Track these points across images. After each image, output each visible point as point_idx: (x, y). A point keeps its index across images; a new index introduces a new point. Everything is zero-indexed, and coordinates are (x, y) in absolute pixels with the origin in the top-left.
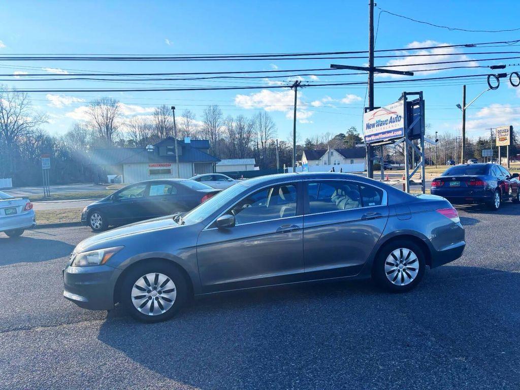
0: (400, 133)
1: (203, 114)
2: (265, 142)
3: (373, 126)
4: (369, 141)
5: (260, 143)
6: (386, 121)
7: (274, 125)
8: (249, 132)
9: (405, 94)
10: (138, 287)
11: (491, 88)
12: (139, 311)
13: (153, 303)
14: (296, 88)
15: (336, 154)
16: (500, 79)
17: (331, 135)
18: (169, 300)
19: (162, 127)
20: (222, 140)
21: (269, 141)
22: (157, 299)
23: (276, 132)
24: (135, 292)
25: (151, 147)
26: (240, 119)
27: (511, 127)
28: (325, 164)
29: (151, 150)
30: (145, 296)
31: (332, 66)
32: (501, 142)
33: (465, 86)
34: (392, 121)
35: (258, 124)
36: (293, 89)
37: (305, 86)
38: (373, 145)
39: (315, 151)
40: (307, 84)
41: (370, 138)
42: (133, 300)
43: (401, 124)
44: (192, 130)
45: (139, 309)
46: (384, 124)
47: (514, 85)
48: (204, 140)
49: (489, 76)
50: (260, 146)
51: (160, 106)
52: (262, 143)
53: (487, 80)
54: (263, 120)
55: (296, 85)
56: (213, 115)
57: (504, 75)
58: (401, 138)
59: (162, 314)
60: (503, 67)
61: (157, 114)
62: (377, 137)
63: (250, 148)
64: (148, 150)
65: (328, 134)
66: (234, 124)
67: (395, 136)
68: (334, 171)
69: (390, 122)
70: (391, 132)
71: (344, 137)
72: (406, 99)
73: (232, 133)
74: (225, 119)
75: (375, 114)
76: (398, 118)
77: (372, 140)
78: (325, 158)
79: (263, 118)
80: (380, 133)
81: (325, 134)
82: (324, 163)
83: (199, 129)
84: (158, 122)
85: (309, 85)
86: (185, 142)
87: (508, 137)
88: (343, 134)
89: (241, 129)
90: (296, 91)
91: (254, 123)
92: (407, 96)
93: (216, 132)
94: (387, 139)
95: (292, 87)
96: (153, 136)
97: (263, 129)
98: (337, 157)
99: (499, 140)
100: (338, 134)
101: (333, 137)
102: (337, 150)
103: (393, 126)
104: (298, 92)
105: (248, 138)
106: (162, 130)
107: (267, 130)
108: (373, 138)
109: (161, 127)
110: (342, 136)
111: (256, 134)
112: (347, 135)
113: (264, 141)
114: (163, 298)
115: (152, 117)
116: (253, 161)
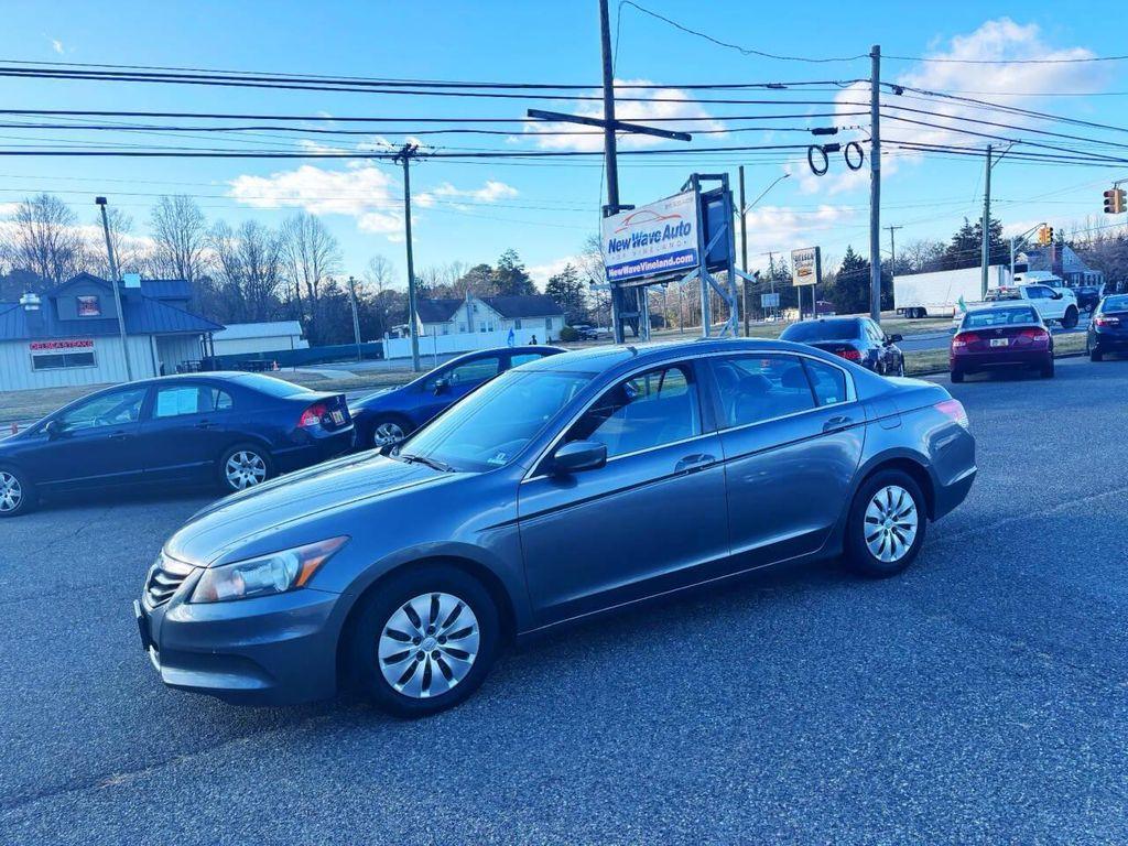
0: (689, 258)
1: (150, 218)
2: (316, 283)
3: (626, 245)
4: (618, 277)
5: (302, 283)
6: (655, 234)
7: (334, 243)
8: (273, 261)
9: (696, 179)
10: (392, 634)
11: (815, 171)
12: (397, 692)
13: (428, 667)
14: (407, 161)
15: (482, 307)
16: (829, 154)
17: (463, 269)
18: (462, 655)
19: (44, 251)
20: (207, 279)
21: (323, 282)
22: (436, 655)
23: (340, 259)
24: (387, 646)
25: (34, 299)
26: (250, 229)
27: (818, 249)
28: (462, 330)
29: (35, 308)
30: (408, 652)
31: (531, 113)
32: (801, 279)
33: (742, 169)
34: (669, 232)
35: (295, 241)
36: (399, 162)
37: (426, 155)
38: (624, 285)
39: (438, 302)
40: (430, 152)
41: (620, 272)
42: (383, 667)
43: (692, 241)
44: (125, 256)
45: (399, 688)
46: (651, 242)
47: (852, 168)
48: (157, 281)
49: (811, 147)
50: (304, 293)
51: (32, 197)
52: (309, 285)
53: (807, 155)
54: (309, 231)
55: (407, 154)
56: (178, 219)
57: (835, 148)
58: (694, 268)
59: (451, 690)
60: (833, 131)
61: (27, 218)
62: (637, 269)
63: (275, 300)
64: (27, 308)
65: (457, 265)
66: (235, 244)
67: (676, 266)
68: (535, 342)
69: (665, 236)
70: (669, 258)
71: (490, 271)
72: (698, 187)
73: (231, 265)
74: (210, 229)
75: (628, 220)
76: (683, 229)
77: (623, 276)
78: (461, 316)
79: (308, 229)
80: (642, 261)
81: (450, 263)
82: (459, 331)
83: (142, 255)
84: (29, 237)
85: (434, 155)
86: (127, 286)
87: (814, 269)
88: (486, 266)
89: (253, 254)
90: (406, 167)
91: (284, 239)
92: (701, 182)
93: (192, 260)
94: (652, 274)
95: (396, 158)
96: (15, 272)
97: (309, 254)
98: (485, 314)
99: (799, 275)
100: (477, 265)
101: (468, 272)
102: (486, 301)
103: (672, 245)
104: (410, 169)
105: (272, 276)
106: (44, 256)
107: (320, 253)
108: (626, 270)
109: (42, 250)
110: (484, 269)
111: (293, 265)
112: (495, 267)
113: (312, 282)
114: (449, 651)
115: (15, 227)
116: (295, 327)
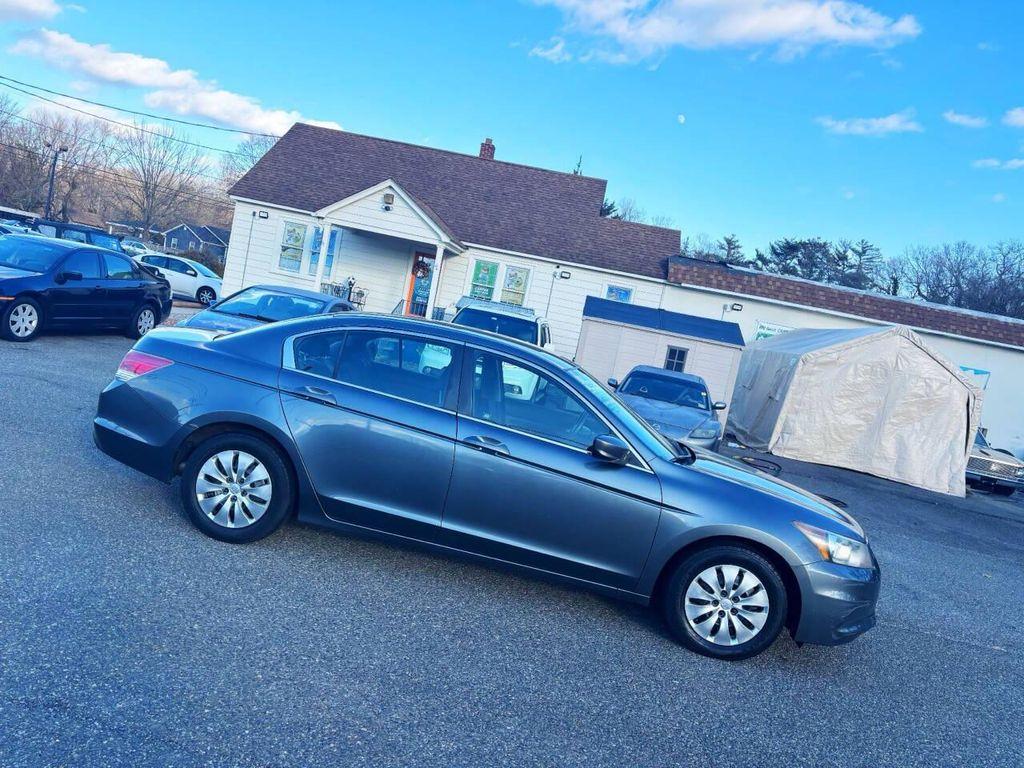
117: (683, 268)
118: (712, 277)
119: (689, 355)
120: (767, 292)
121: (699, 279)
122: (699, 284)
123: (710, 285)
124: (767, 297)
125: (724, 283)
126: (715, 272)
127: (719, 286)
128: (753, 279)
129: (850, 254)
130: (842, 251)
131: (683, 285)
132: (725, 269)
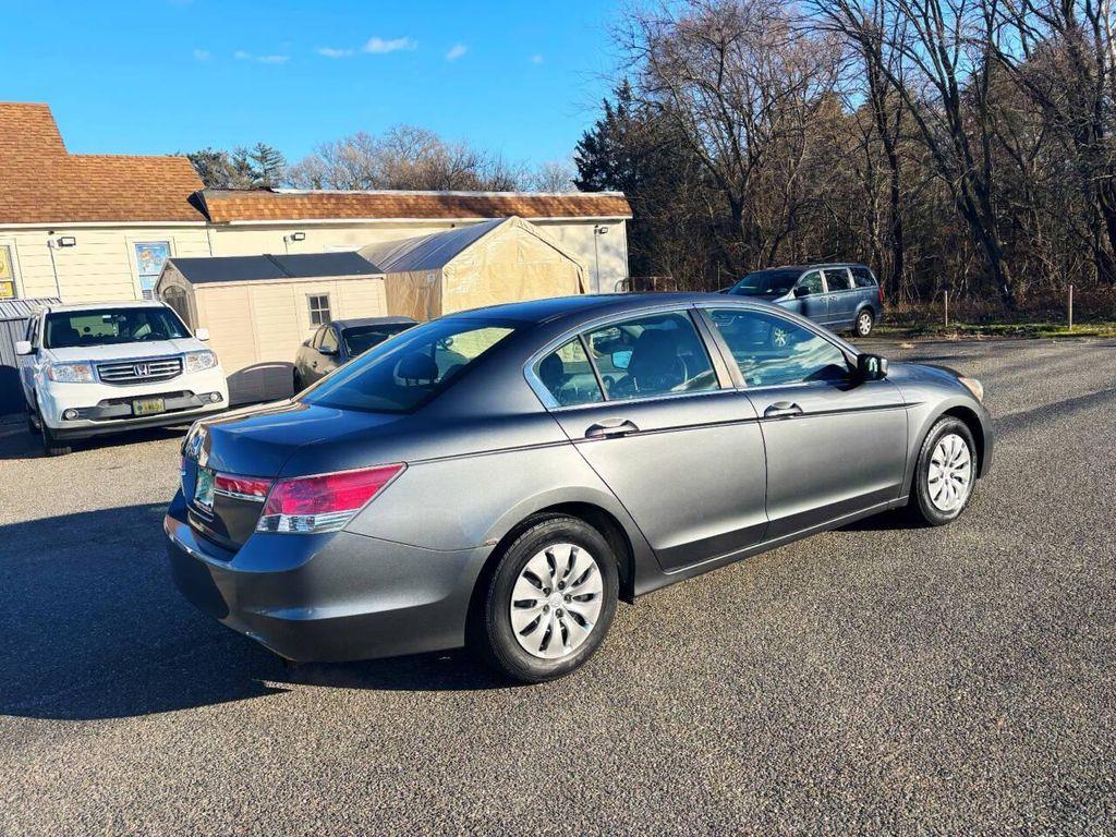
117: (224, 203)
118: (261, 207)
119: (332, 301)
120: (326, 212)
121: (248, 213)
122: (250, 218)
123: (262, 217)
124: (328, 217)
125: (278, 212)
126: (262, 201)
127: (274, 217)
128: (306, 201)
129: (250, 161)
130: (240, 159)
131: (232, 223)
132: (270, 195)
